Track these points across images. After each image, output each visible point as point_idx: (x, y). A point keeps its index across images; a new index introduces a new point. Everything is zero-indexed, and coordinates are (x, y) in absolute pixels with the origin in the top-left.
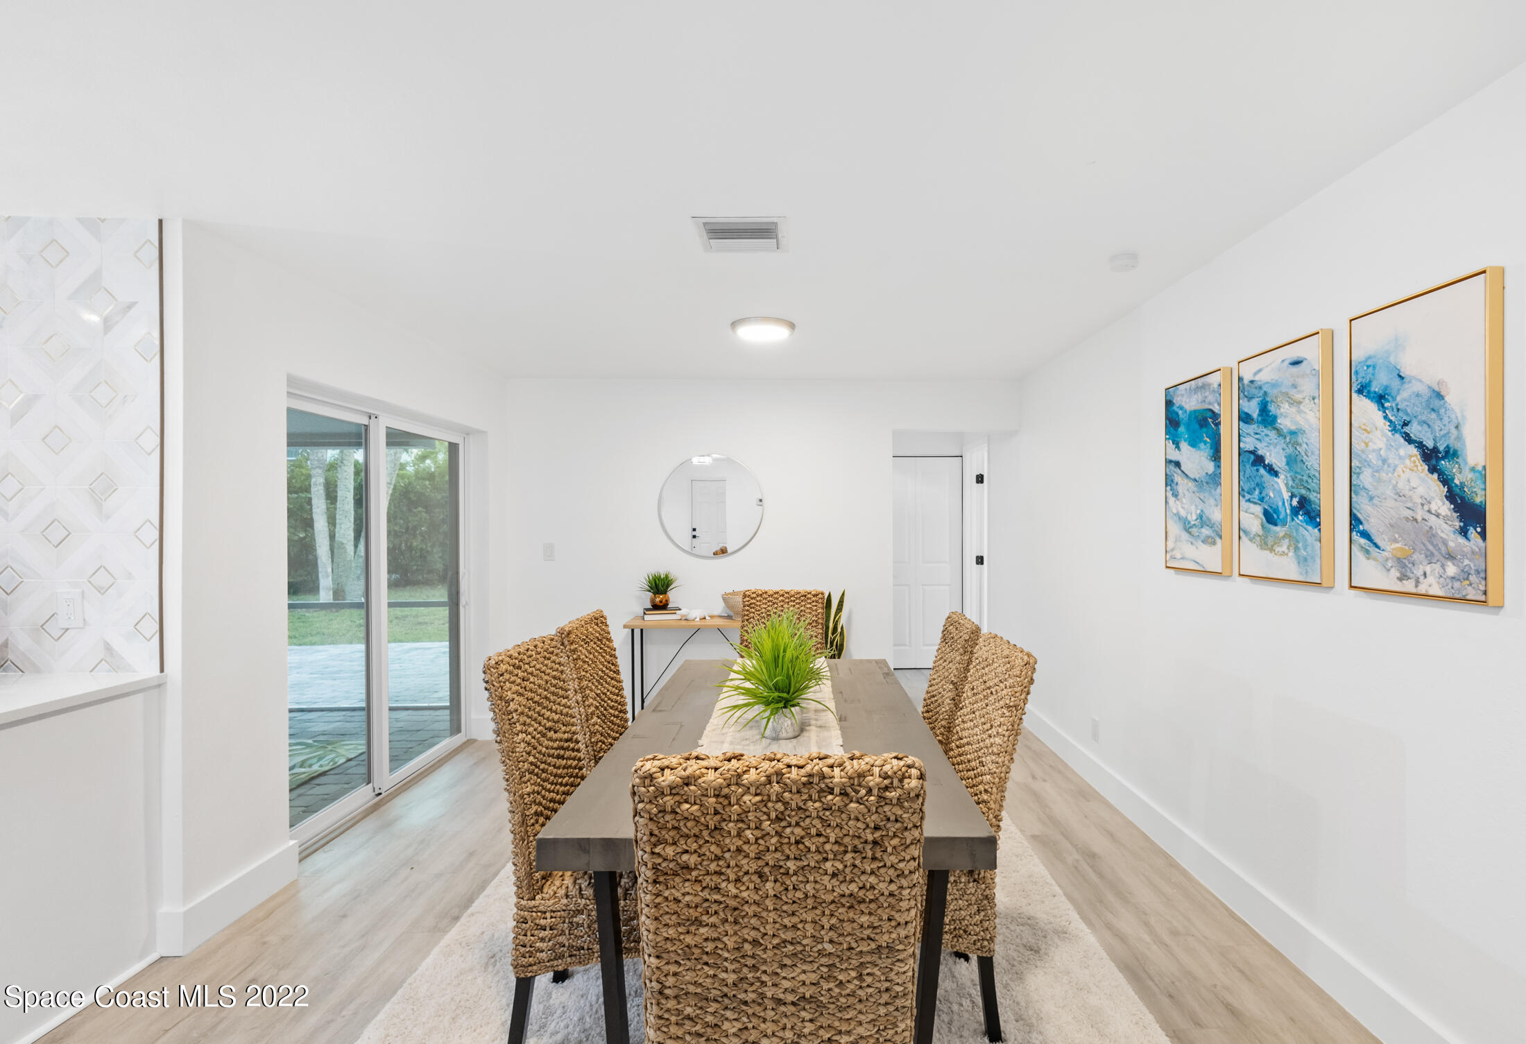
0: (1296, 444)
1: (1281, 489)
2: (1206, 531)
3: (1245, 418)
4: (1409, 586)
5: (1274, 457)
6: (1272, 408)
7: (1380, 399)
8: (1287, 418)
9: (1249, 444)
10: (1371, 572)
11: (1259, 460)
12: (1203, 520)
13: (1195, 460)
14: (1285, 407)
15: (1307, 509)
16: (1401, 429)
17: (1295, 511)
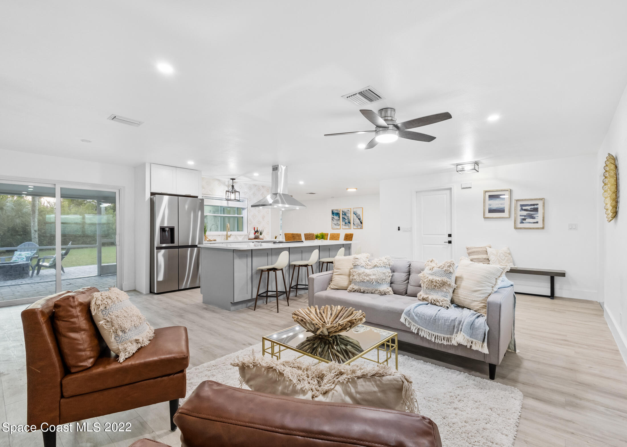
0: (348, 217)
1: (347, 221)
2: (338, 225)
3: (343, 214)
4: (358, 228)
5: (346, 218)
6: (346, 214)
7: (355, 215)
8: (347, 215)
9: (343, 217)
10: (355, 227)
11: (344, 218)
12: (337, 224)
13: (336, 217)
14: (347, 214)
15: (349, 223)
16: (357, 217)
17: (348, 223)
